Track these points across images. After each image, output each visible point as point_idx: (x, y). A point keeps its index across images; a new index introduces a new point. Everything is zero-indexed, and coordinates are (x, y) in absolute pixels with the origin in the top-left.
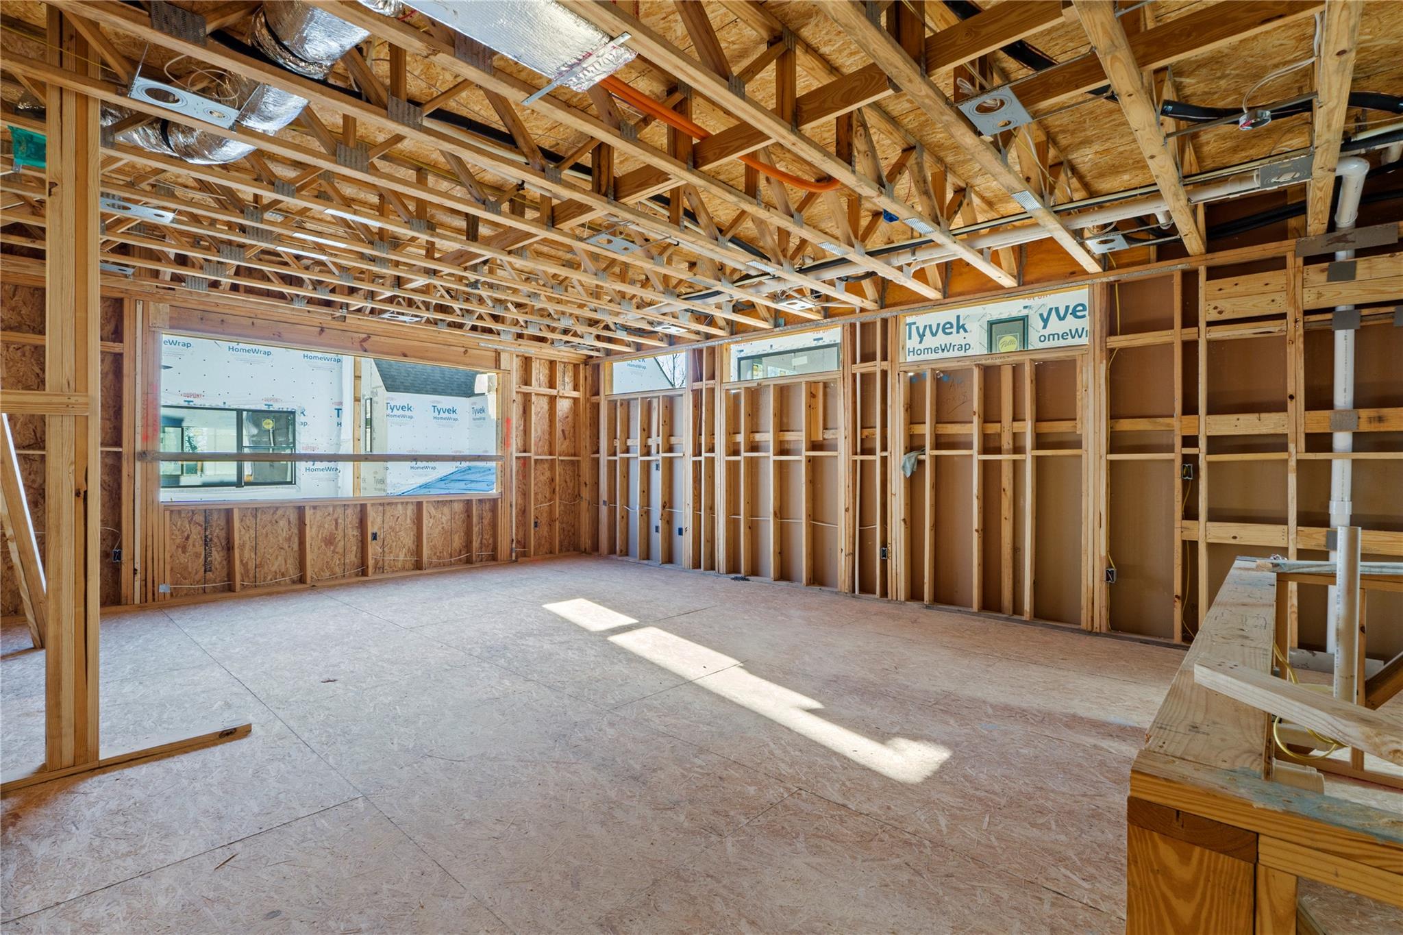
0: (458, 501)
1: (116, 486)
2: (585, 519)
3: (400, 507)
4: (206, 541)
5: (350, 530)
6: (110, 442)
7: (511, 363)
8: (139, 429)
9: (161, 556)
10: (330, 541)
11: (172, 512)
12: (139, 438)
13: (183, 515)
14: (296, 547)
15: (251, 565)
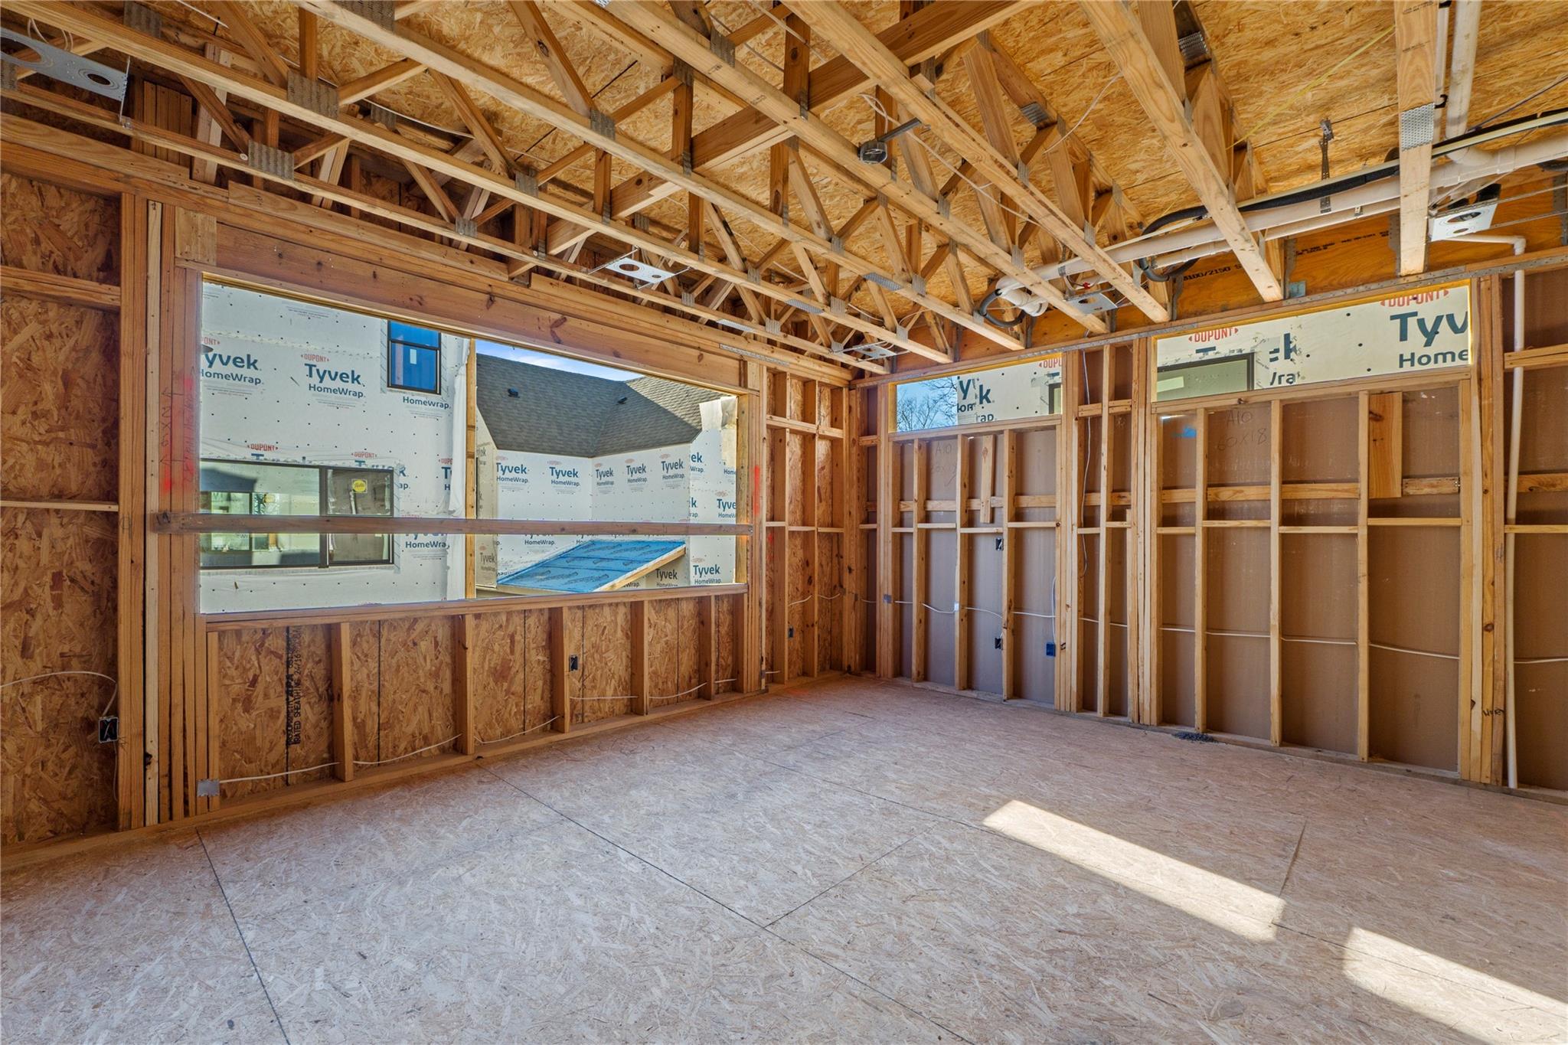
0: (687, 599)
1: (107, 582)
2: (851, 622)
3: (607, 610)
4: (288, 685)
5: (533, 652)
6: (96, 492)
7: (757, 379)
8: (154, 467)
9: (201, 724)
10: (501, 674)
11: (222, 634)
12: (153, 485)
13: (245, 638)
14: (447, 687)
15: (371, 726)
